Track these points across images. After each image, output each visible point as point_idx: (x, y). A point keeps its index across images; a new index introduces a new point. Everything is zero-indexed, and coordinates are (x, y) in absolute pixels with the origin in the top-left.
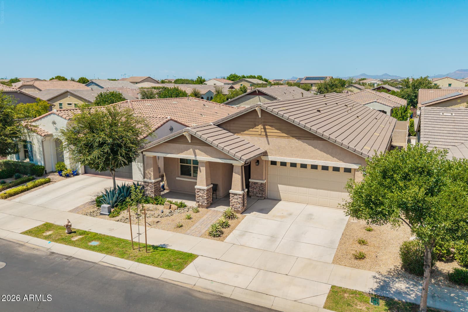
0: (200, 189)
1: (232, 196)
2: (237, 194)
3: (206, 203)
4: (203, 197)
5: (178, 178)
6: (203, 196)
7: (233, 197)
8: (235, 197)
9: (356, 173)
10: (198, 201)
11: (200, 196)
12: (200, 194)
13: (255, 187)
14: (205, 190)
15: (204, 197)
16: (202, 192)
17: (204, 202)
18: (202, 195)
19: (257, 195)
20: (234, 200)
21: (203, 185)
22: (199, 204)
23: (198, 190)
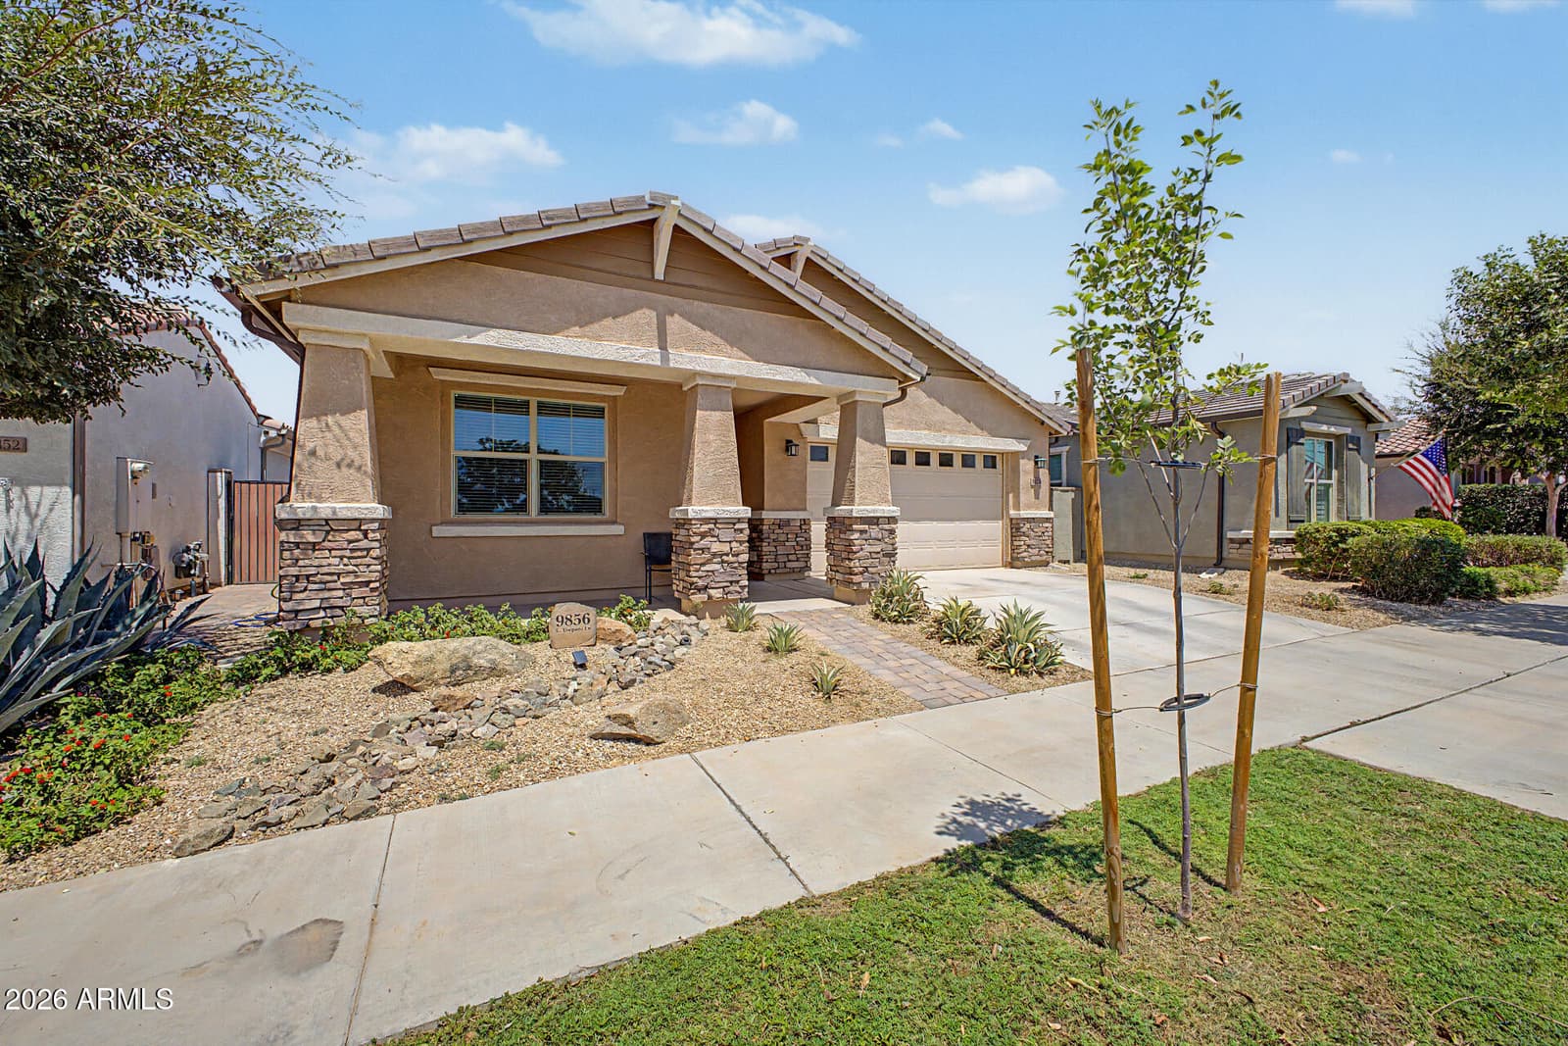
0: (715, 521)
1: (862, 532)
2: (878, 518)
3: (743, 587)
4: (730, 558)
5: (437, 531)
6: (727, 555)
7: (864, 536)
8: (874, 531)
9: (1022, 462)
10: (700, 583)
11: (714, 555)
12: (716, 547)
13: (782, 538)
14: (739, 520)
15: (737, 555)
16: (726, 534)
17: (738, 582)
18: (726, 548)
19: (789, 565)
20: (867, 548)
21: (725, 498)
22: (710, 597)
23: (705, 528)
